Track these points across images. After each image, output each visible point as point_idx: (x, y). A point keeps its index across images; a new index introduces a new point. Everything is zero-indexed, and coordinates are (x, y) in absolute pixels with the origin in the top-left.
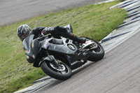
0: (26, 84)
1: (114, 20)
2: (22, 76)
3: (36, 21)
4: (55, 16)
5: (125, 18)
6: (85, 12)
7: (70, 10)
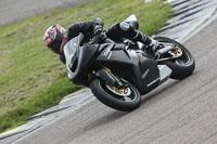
0: (17, 121)
1: (151, 21)
2: (11, 109)
3: (31, 24)
4: (60, 16)
5: (170, 17)
6: (106, 9)
7: (83, 6)
